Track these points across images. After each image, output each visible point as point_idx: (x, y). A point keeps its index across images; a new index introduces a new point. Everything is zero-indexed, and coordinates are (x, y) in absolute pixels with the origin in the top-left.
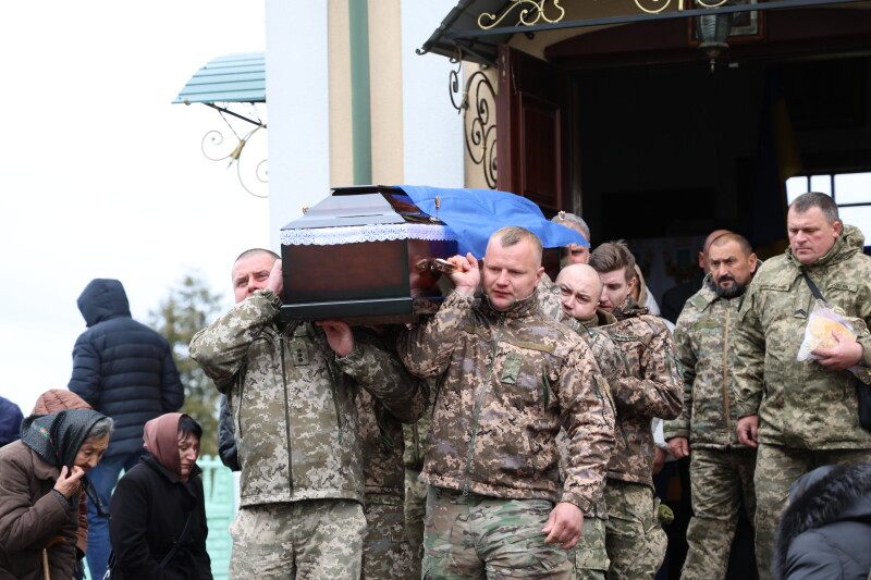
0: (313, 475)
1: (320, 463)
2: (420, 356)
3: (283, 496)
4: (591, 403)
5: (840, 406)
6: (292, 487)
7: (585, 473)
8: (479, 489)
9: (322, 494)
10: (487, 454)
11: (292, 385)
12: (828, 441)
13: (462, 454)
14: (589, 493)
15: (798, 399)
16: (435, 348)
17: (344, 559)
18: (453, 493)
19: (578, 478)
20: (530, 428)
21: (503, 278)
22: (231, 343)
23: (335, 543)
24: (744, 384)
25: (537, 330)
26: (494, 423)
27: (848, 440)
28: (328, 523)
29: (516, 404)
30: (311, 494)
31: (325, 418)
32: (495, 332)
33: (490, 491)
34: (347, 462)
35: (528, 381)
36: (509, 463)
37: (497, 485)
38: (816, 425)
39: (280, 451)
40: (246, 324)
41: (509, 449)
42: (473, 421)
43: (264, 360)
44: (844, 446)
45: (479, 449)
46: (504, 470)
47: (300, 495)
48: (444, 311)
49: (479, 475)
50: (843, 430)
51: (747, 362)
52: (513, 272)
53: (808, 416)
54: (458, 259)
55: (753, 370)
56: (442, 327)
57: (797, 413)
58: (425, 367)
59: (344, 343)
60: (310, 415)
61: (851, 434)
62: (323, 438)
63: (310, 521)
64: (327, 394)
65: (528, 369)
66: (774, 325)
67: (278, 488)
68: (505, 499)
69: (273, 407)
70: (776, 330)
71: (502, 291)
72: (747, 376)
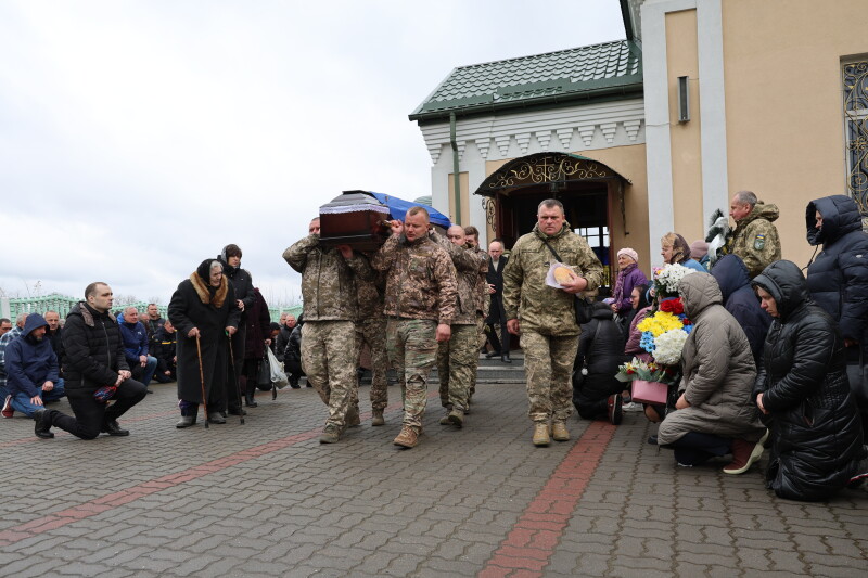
0: (327, 311)
1: (330, 306)
2: (377, 262)
3: (315, 318)
4: (446, 277)
5: (569, 313)
6: (319, 315)
7: (446, 310)
8: (403, 315)
9: (331, 318)
10: (405, 300)
11: (322, 274)
12: (564, 331)
13: (395, 301)
14: (449, 317)
15: (549, 310)
16: (383, 258)
17: (343, 343)
18: (393, 317)
19: (444, 313)
20: (423, 289)
21: (411, 229)
22: (297, 253)
23: (339, 336)
24: (511, 302)
25: (425, 248)
26: (408, 288)
27: (572, 331)
28: (335, 328)
29: (417, 279)
30: (326, 318)
31: (334, 288)
32: (409, 250)
33: (408, 316)
34: (343, 305)
35: (421, 269)
36: (414, 304)
37: (410, 313)
38: (559, 323)
39: (314, 300)
40: (304, 246)
41: (414, 298)
42: (400, 288)
43: (313, 263)
44: (570, 334)
45: (402, 299)
46: (412, 307)
47: (322, 318)
48: (388, 243)
49: (403, 309)
50: (570, 325)
51: (512, 291)
52: (415, 226)
53: (554, 319)
54: (395, 222)
55: (514, 295)
56: (386, 250)
57: (548, 317)
58: (379, 266)
59: (349, 255)
60: (328, 286)
61: (573, 328)
62: (332, 296)
63: (328, 328)
64: (336, 278)
65: (421, 264)
66: (534, 271)
67: (314, 315)
68: (414, 319)
69: (313, 282)
70: (535, 273)
71: (411, 234)
72: (512, 298)
